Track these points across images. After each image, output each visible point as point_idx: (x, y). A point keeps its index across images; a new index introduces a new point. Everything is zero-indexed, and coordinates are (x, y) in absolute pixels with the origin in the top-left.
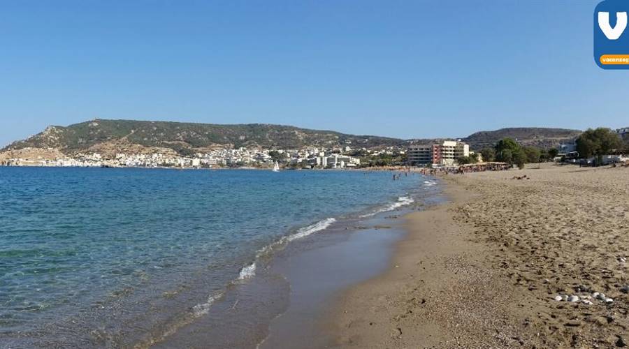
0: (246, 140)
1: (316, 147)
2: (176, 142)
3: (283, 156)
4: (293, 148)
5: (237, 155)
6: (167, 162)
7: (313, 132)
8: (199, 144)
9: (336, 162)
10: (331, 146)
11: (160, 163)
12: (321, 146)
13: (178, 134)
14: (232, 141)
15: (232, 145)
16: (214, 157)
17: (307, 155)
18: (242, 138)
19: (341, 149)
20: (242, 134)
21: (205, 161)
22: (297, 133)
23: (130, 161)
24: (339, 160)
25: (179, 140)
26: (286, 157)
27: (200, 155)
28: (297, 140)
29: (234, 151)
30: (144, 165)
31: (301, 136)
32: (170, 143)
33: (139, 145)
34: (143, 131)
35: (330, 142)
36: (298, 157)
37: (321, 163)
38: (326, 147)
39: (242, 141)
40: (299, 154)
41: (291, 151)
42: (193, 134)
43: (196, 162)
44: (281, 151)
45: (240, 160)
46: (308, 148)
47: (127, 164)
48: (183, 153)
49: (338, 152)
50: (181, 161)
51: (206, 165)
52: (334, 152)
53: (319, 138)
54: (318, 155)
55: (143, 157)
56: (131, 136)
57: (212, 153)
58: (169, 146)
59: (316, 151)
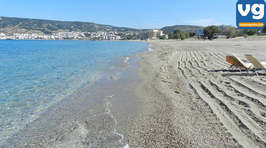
0: (74, 28)
1: (103, 31)
2: (43, 28)
3: (90, 35)
4: (94, 32)
5: (71, 34)
6: (39, 37)
7: (102, 25)
8: (54, 29)
9: (111, 38)
10: (108, 31)
11: (36, 37)
12: (105, 31)
13: (44, 25)
14: (68, 28)
15: (68, 30)
16: (60, 34)
17: (100, 35)
18: (72, 27)
19: (113, 33)
20: (72, 26)
21: (57, 37)
22: (95, 25)
23: (21, 37)
24: (112, 37)
25: (44, 27)
26: (91, 35)
27: (54, 34)
28: (95, 29)
29: (69, 33)
30: (28, 38)
31: (97, 27)
32: (40, 28)
33: (25, 29)
34: (26, 23)
35: (109, 30)
36: (96, 35)
37: (105, 38)
38: (107, 31)
39: (72, 28)
40: (96, 34)
41: (93, 33)
42: (50, 25)
43: (53, 37)
44: (89, 33)
45: (72, 36)
46: (100, 32)
47: (20, 38)
48: (47, 33)
49: (112, 34)
50: (46, 37)
51: (57, 39)
52: (110, 34)
53: (104, 28)
54: (104, 35)
55: (27, 35)
56: (20, 25)
57: (60, 33)
58: (40, 30)
59: (103, 33)
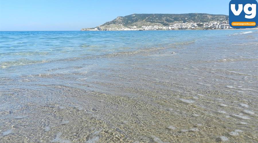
0: (188, 19)
1: (216, 21)
2: (162, 21)
3: (202, 25)
4: (206, 22)
5: (185, 25)
6: (160, 28)
7: (215, 15)
8: (171, 21)
9: (225, 27)
10: (222, 21)
11: (157, 29)
12: (218, 20)
13: (163, 18)
14: (183, 20)
15: (182, 21)
16: (176, 26)
17: (212, 24)
18: (186, 19)
19: (226, 22)
20: (186, 17)
21: (173, 28)
22: (208, 16)
23: (147, 28)
24: (226, 26)
25: (163, 20)
26: (203, 25)
27: (171, 25)
28: (208, 19)
29: (183, 24)
30: (152, 29)
31: (210, 17)
32: (160, 21)
33: (149, 23)
34: (151, 17)
35: (222, 19)
36: (208, 25)
37: (218, 28)
38: (220, 21)
39: (186, 20)
40: (209, 24)
41: (205, 23)
42: (168, 18)
43: (170, 28)
44: (201, 23)
45: (186, 27)
46: (212, 22)
47: (146, 29)
48: (165, 25)
49: (225, 23)
50: (164, 28)
51: (173, 29)
52: (224, 23)
53: (217, 17)
54: (216, 24)
55: (151, 27)
56: (146, 19)
57: (175, 24)
58: (160, 22)
59: (216, 23)
